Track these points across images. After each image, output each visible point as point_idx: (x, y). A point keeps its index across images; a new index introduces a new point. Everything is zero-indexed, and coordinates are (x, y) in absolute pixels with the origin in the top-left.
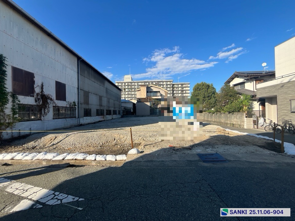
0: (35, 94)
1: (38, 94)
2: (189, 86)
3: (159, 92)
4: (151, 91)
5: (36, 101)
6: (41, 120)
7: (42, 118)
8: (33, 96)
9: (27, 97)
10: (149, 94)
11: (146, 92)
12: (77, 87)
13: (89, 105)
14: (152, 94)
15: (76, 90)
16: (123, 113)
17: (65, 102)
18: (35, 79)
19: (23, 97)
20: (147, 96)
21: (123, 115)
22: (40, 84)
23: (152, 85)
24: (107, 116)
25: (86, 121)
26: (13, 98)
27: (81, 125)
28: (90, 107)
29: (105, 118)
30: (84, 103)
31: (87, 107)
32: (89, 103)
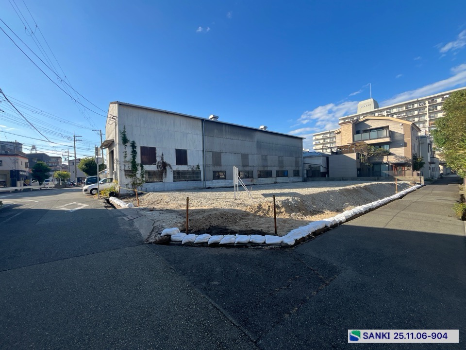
0: (157, 162)
1: (158, 162)
3: (387, 127)
4: (365, 129)
5: (158, 168)
6: (162, 182)
7: (163, 180)
8: (156, 164)
9: (151, 166)
10: (358, 137)
11: (352, 133)
12: (202, 149)
13: (222, 167)
14: (367, 135)
15: (201, 153)
16: (307, 174)
17: (187, 166)
18: (157, 152)
19: (148, 166)
20: (354, 140)
21: (308, 177)
22: (161, 155)
23: (368, 118)
24: (259, 179)
25: (218, 184)
26: (142, 167)
27: (209, 188)
28: (223, 169)
29: (255, 182)
30: (214, 165)
31: (217, 169)
32: (222, 164)
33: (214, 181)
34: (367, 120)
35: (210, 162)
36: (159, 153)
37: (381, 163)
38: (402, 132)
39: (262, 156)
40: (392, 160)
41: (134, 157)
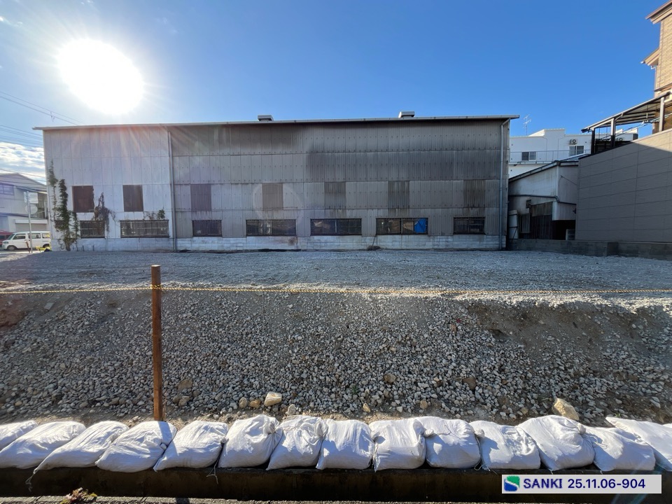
0: (94, 208)
1: (96, 208)
6: (104, 237)
7: (106, 235)
8: (93, 211)
9: (88, 213)
13: (213, 213)
15: (168, 190)
16: (519, 227)
17: (141, 212)
18: (94, 192)
19: (82, 214)
21: (520, 236)
22: (99, 196)
24: (316, 238)
25: (204, 245)
26: (75, 215)
27: (185, 251)
28: (214, 216)
29: (301, 243)
30: (194, 210)
31: (203, 216)
32: (213, 208)
33: (195, 238)
35: (186, 204)
36: (97, 194)
39: (327, 184)
41: (65, 202)
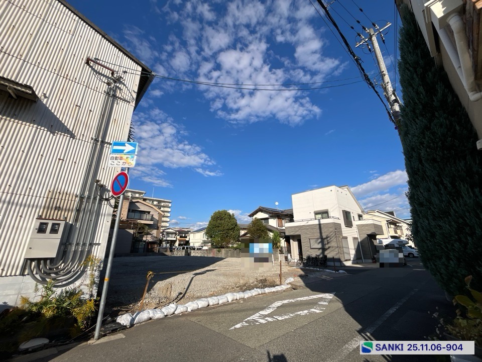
2: (170, 205)
3: (149, 212)
4: (135, 209)
10: (132, 214)
11: (127, 210)
14: (137, 215)
20: (127, 218)
23: (139, 200)
34: (138, 202)
37: (141, 241)
38: (157, 219)
40: (149, 238)
